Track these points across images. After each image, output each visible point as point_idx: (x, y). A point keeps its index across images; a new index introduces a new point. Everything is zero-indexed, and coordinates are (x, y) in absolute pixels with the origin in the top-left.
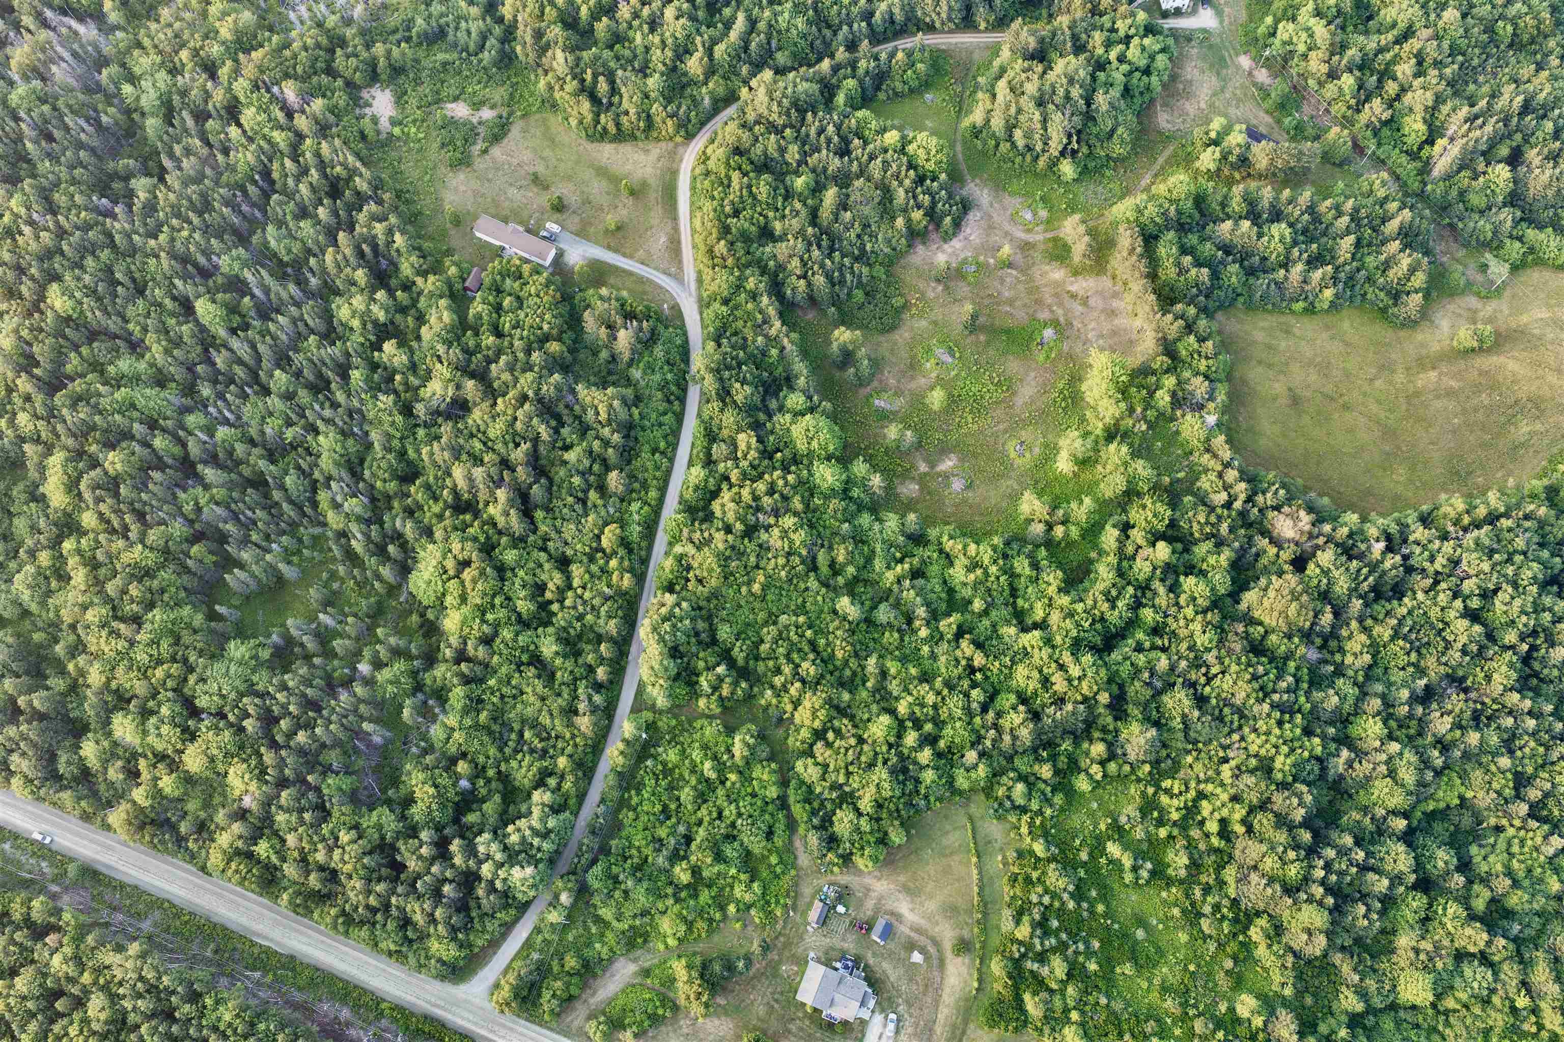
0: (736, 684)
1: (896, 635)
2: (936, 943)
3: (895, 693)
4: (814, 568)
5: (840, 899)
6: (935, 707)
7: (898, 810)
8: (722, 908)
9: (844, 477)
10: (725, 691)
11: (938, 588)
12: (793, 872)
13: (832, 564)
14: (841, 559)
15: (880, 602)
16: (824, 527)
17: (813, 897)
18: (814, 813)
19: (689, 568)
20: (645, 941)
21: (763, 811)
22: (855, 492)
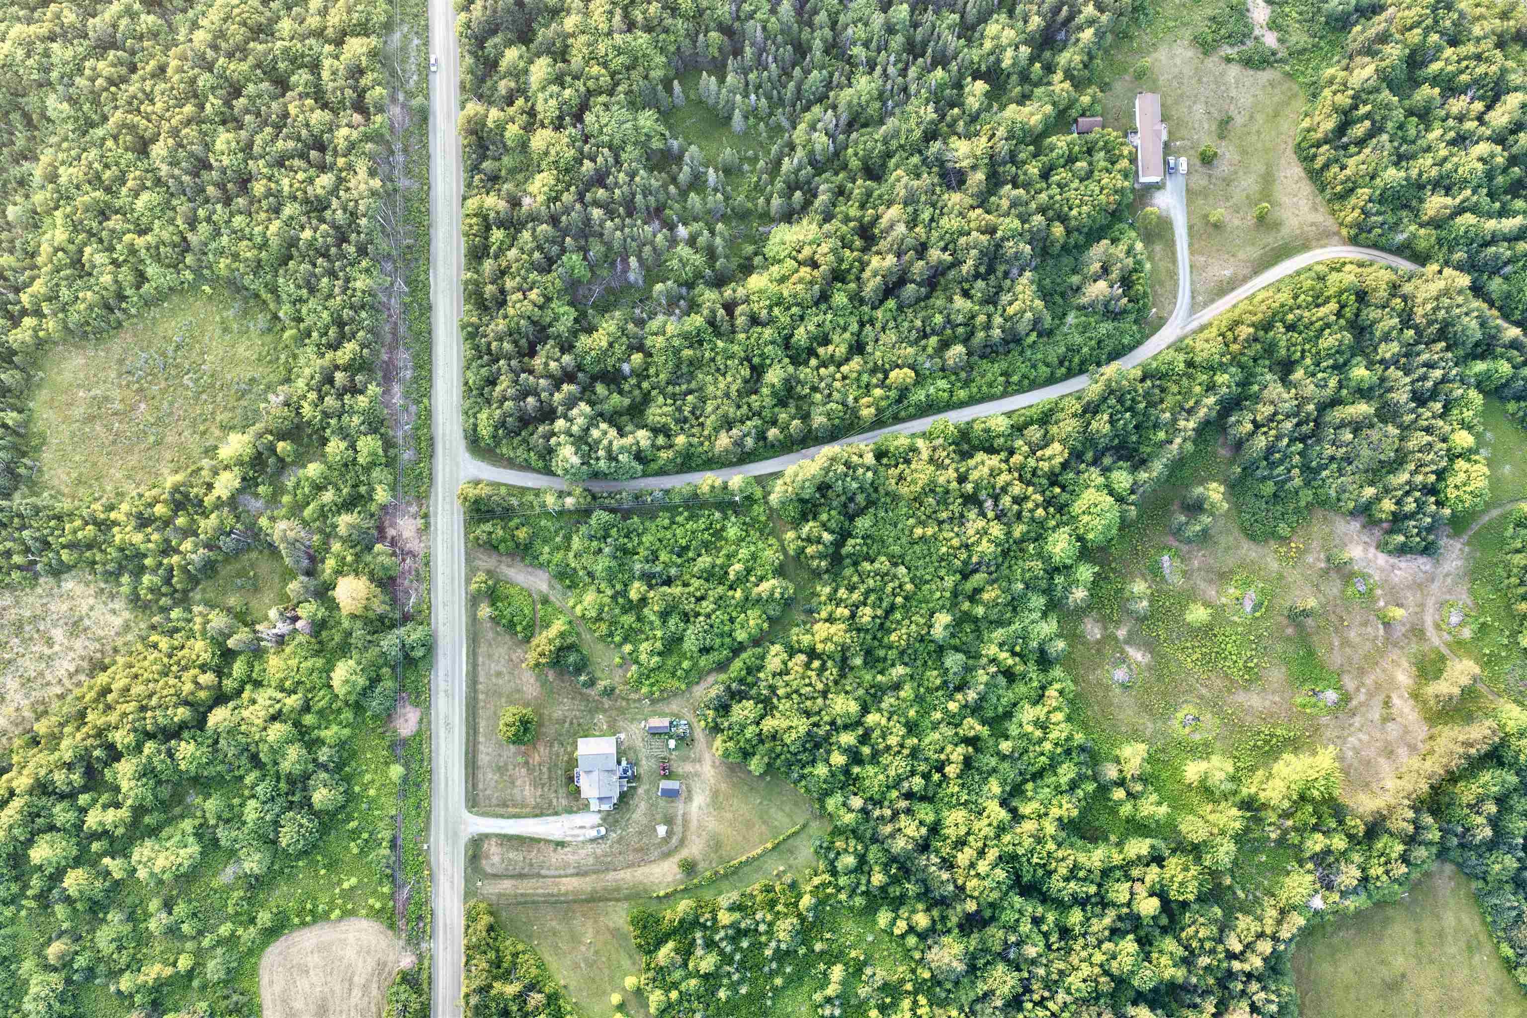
0: (821, 556)
1: (938, 682)
2: (682, 842)
3: (883, 705)
4: (965, 577)
5: (681, 739)
6: (888, 748)
7: (778, 756)
8: (626, 640)
9: (1069, 562)
10: (810, 550)
11: (1004, 701)
12: (683, 687)
13: (978, 591)
14: (986, 596)
15: (965, 653)
16: (1010, 567)
17: (672, 714)
18: (741, 681)
19: (908, 462)
20: (569, 587)
21: (722, 635)
22: (1059, 580)
